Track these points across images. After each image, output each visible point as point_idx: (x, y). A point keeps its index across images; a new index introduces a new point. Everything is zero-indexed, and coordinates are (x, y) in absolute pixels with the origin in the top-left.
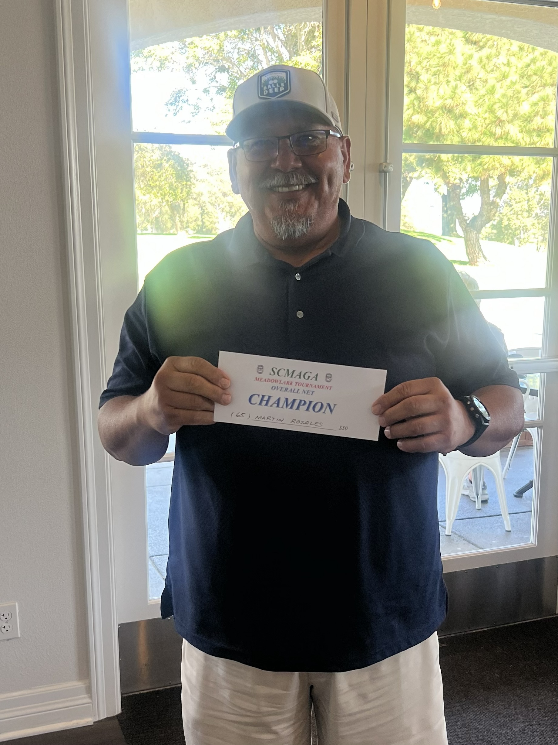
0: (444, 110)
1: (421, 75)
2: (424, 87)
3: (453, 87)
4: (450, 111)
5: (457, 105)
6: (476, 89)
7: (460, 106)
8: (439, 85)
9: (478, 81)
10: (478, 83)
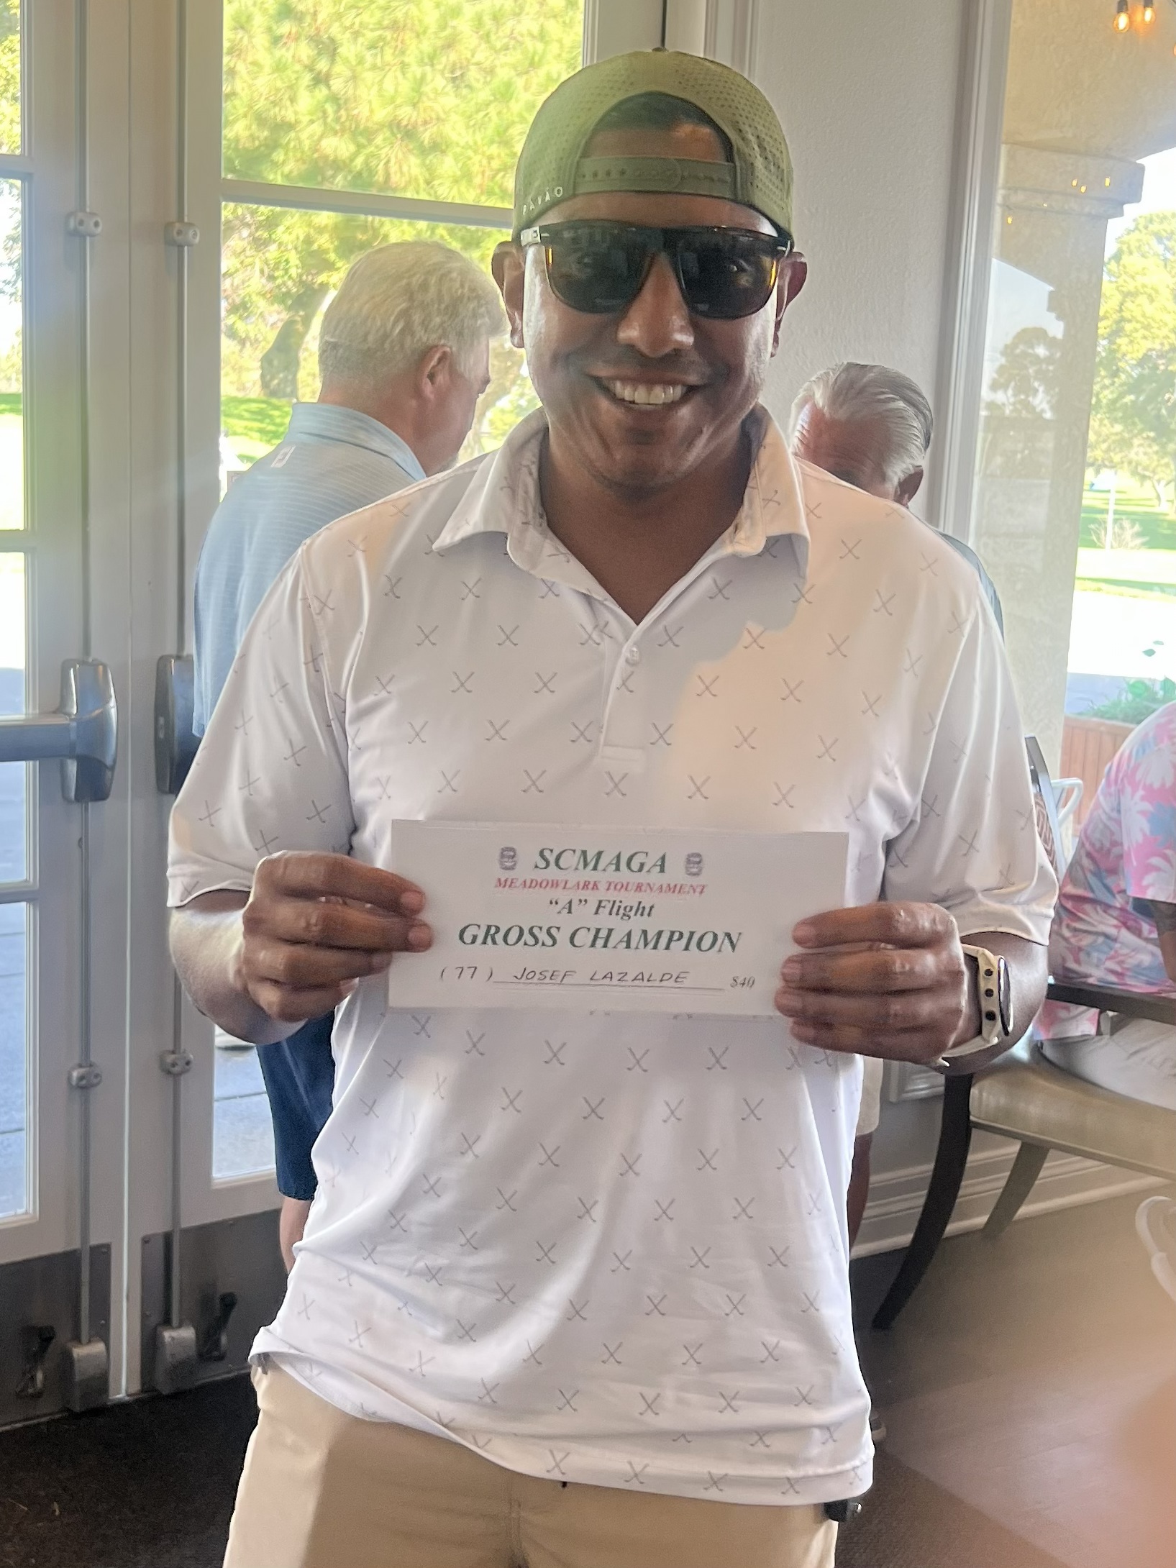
0: (395, 130)
1: (342, 45)
2: (348, 73)
3: (415, 78)
4: (408, 133)
5: (425, 123)
6: (469, 87)
7: (431, 124)
8: (383, 73)
9: (472, 67)
10: (473, 74)
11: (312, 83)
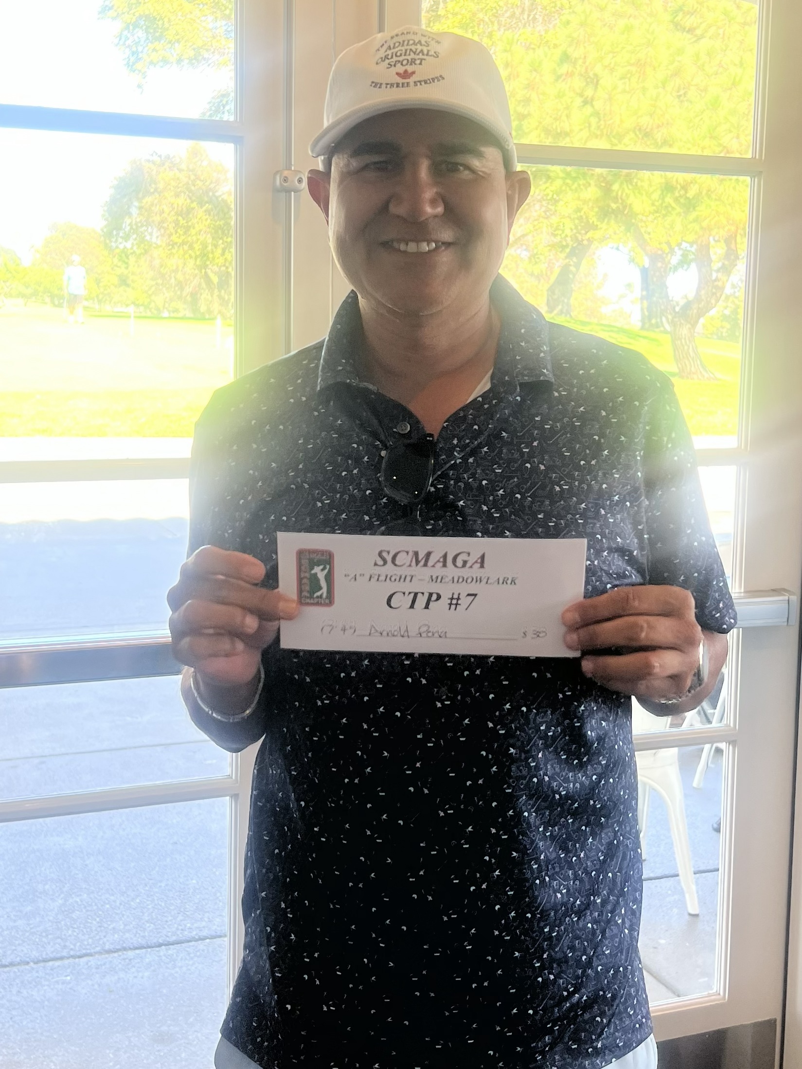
1: (602, 78)
2: (607, 96)
3: (652, 97)
6: (689, 101)
7: (663, 128)
8: (630, 95)
9: (692, 89)
10: (692, 92)
11: (582, 104)
